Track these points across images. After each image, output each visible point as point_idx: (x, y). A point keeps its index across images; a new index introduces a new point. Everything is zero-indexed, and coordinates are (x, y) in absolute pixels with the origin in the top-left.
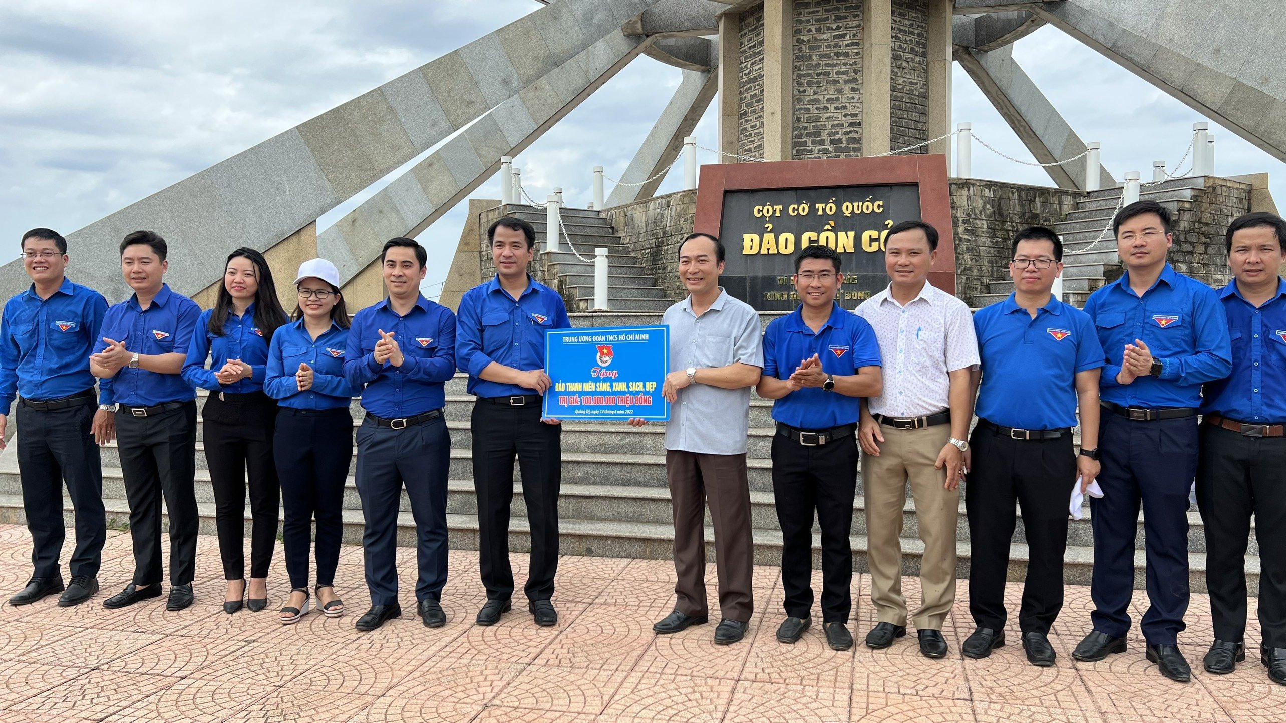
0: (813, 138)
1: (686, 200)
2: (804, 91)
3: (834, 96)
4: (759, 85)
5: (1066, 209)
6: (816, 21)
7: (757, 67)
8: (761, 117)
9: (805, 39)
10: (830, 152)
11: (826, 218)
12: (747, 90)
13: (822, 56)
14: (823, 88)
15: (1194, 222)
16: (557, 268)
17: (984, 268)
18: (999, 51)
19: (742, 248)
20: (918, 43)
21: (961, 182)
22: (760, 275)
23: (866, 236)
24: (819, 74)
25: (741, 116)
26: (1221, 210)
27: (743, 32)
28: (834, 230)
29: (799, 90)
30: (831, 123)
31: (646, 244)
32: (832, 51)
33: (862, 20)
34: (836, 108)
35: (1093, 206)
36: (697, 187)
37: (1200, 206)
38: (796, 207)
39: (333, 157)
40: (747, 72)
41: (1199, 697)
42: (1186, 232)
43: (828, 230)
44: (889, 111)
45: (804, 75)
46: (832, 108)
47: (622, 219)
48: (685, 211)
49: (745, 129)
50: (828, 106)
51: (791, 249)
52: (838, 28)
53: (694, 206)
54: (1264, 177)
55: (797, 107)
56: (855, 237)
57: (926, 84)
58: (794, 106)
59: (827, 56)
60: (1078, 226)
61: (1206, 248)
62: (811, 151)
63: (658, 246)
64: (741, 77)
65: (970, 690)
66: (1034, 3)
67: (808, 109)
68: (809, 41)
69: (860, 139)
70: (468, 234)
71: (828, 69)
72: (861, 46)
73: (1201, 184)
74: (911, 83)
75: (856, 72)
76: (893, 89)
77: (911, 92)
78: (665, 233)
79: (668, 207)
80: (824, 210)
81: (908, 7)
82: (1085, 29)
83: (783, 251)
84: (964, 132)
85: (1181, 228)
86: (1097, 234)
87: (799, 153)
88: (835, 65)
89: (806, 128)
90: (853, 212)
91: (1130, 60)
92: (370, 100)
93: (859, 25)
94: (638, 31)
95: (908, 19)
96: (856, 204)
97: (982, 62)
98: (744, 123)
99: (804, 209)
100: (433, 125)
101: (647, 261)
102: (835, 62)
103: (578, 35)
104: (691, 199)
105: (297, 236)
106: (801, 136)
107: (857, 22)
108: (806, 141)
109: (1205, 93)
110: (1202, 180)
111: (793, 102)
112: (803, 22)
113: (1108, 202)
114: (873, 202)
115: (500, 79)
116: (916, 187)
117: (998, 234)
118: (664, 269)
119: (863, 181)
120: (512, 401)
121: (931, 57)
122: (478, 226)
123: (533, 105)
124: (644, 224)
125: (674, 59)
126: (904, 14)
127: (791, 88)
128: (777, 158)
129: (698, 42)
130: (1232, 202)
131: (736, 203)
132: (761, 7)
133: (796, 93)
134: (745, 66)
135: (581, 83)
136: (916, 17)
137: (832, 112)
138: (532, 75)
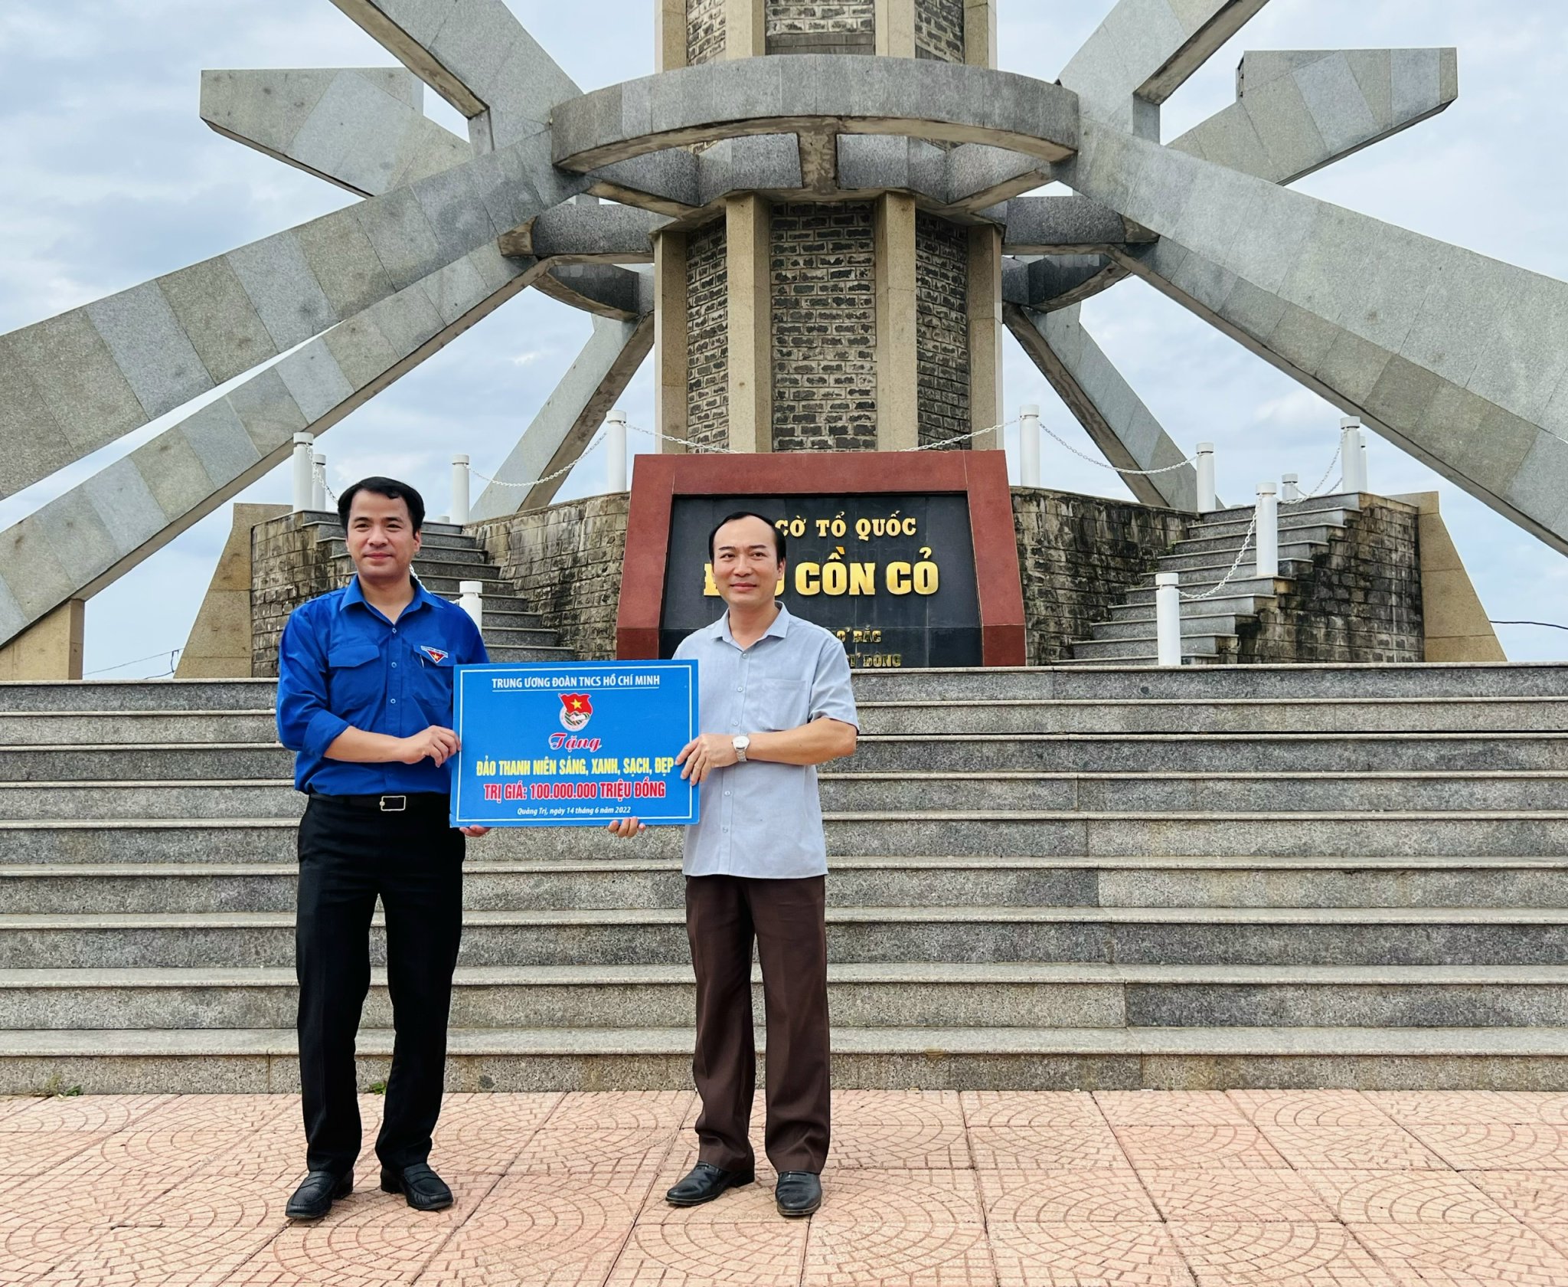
0: (803, 424)
1: (612, 509)
2: (789, 354)
3: (834, 364)
4: (718, 341)
5: (1173, 538)
6: (805, 249)
7: (716, 315)
8: (722, 389)
9: (789, 275)
10: (830, 447)
11: (831, 541)
13: (814, 303)
14: (818, 350)
15: (1349, 558)
17: (1064, 621)
18: (1063, 312)
19: (703, 586)
20: (953, 292)
21: (1027, 492)
23: (892, 569)
24: (810, 330)
25: (691, 388)
26: (1382, 542)
27: (691, 262)
28: (845, 560)
29: (781, 352)
30: (830, 403)
31: (544, 579)
32: (830, 297)
33: (873, 252)
34: (838, 381)
35: (1209, 534)
36: (629, 489)
37: (1356, 536)
38: (785, 523)
40: (699, 321)
41: (1538, 1252)
42: (1341, 572)
43: (835, 560)
44: (915, 389)
45: (790, 330)
46: (832, 381)
47: (501, 540)
48: (611, 528)
49: (698, 407)
50: (826, 377)
52: (838, 262)
53: (624, 518)
54: (1433, 497)
55: (779, 376)
56: (876, 572)
57: (966, 353)
58: (774, 375)
59: (823, 303)
60: (1192, 561)
61: (1366, 596)
62: (801, 444)
63: (566, 581)
64: (691, 328)
65: (1191, 1271)
66: (1113, 244)
67: (796, 381)
68: (795, 278)
69: (874, 428)
70: (234, 561)
71: (824, 323)
72: (872, 291)
73: (1354, 503)
74: (945, 349)
75: (866, 328)
76: (921, 357)
77: (945, 362)
78: (575, 561)
79: (581, 519)
80: (828, 530)
81: (938, 237)
82: (1182, 285)
84: (1029, 420)
85: (1334, 566)
86: (1220, 573)
87: (783, 446)
88: (834, 317)
89: (792, 408)
90: (871, 534)
91: (1244, 330)
93: (868, 260)
94: (526, 250)
95: (939, 256)
96: (875, 522)
97: (1040, 328)
98: (696, 398)
99: (798, 527)
100: (176, 373)
101: (545, 605)
102: (834, 312)
103: (432, 245)
104: (620, 507)
106: (785, 420)
107: (866, 256)
108: (793, 429)
109: (1345, 381)
110: (1355, 499)
111: (773, 368)
112: (786, 249)
113: (1231, 528)
114: (900, 518)
115: (298, 306)
116: (963, 499)
117: (1082, 570)
118: (575, 617)
119: (885, 488)
120: (382, 803)
121: (971, 312)
122: (248, 547)
123: (347, 357)
124: (540, 547)
125: (581, 298)
126: (933, 249)
127: (768, 347)
128: (750, 449)
129: (618, 275)
130: (1396, 531)
131: (690, 515)
132: (720, 223)
133: (777, 356)
134: (697, 313)
135: (431, 326)
136: (951, 254)
137: (831, 386)
138: (352, 303)
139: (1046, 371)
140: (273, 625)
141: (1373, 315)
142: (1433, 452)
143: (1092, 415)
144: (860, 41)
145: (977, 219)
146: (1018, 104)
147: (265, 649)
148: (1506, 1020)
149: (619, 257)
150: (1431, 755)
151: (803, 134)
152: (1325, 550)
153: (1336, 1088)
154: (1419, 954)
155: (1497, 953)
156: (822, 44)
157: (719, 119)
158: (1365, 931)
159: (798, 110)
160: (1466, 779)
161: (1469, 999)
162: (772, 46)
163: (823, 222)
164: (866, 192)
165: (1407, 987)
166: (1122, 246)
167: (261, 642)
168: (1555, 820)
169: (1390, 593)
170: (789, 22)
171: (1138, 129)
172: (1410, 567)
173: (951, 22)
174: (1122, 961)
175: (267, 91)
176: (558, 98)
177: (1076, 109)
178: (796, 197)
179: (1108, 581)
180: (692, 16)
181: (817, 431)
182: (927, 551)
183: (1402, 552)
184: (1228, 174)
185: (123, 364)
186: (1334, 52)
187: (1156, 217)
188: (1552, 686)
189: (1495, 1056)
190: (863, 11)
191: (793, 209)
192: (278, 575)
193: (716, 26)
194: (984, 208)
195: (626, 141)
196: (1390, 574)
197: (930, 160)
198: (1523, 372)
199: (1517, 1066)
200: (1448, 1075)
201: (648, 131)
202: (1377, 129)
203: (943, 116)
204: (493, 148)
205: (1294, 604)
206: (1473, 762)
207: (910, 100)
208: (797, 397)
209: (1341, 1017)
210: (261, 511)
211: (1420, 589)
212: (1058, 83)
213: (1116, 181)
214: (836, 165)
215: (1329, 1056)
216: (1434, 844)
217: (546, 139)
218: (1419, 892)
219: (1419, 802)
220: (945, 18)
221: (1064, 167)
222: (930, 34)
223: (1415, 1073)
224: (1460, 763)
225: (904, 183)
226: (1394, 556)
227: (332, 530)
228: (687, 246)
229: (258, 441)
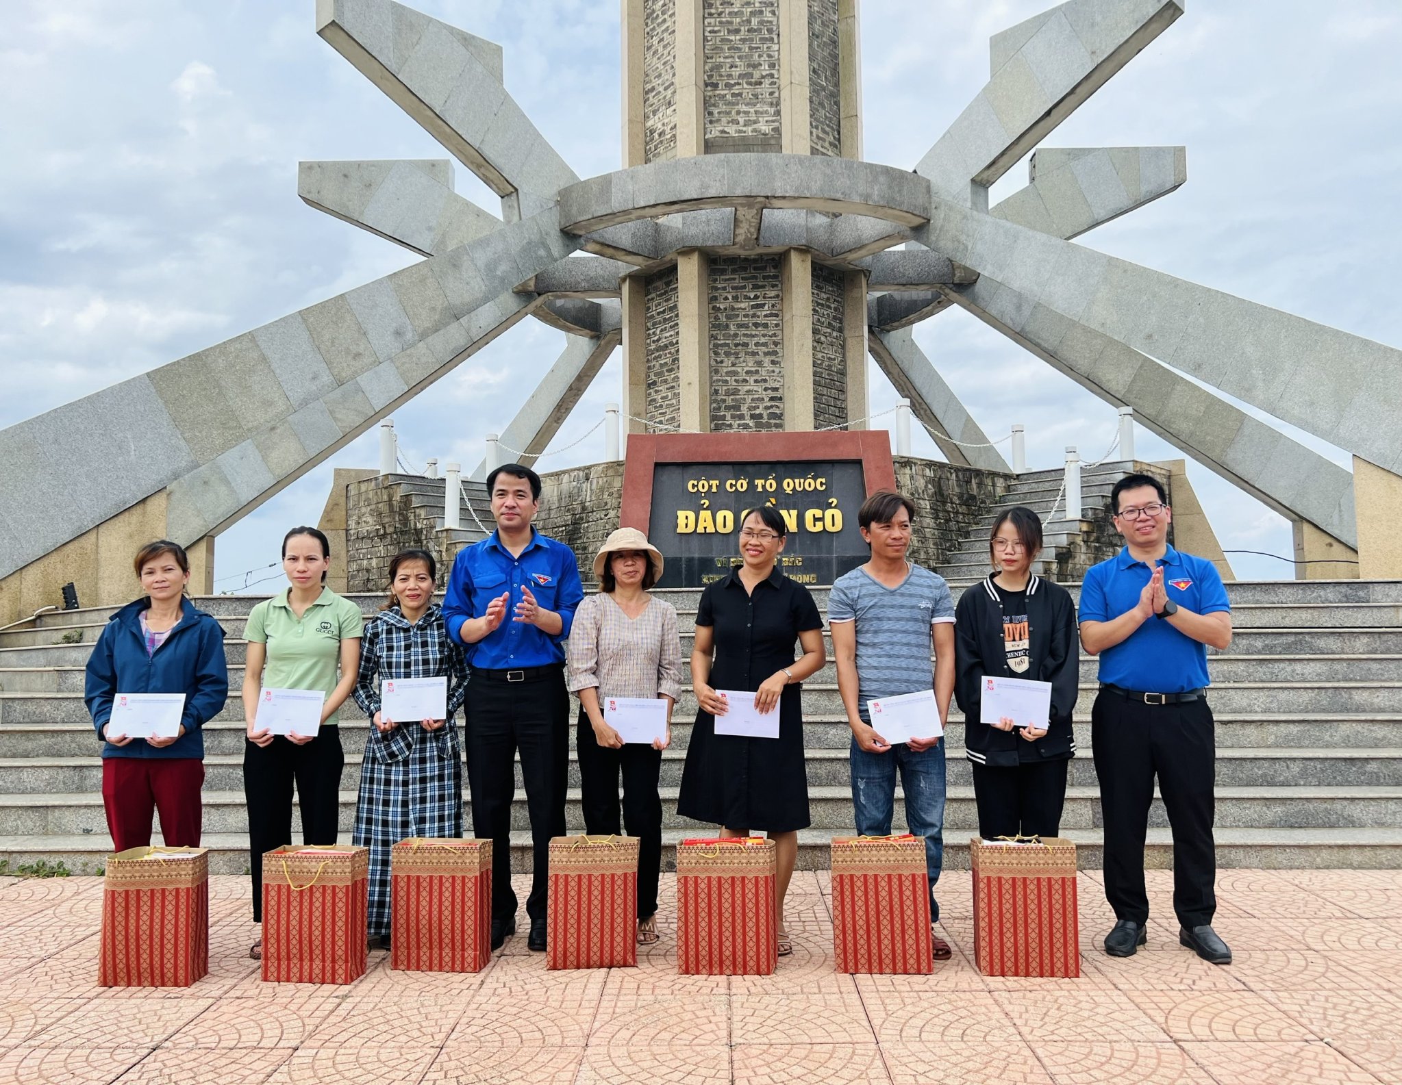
0: (732, 412)
1: (610, 472)
2: (722, 362)
3: (753, 369)
4: (670, 353)
5: (1000, 491)
6: (733, 289)
7: (668, 335)
8: (673, 387)
9: (722, 307)
10: (751, 428)
11: (766, 495)
12: (656, 358)
13: (740, 326)
14: (742, 359)
17: (930, 551)
18: (901, 331)
19: (677, 526)
20: (835, 318)
21: (903, 460)
22: (696, 555)
23: (809, 514)
24: (737, 345)
25: (649, 386)
27: (650, 297)
29: (716, 361)
30: (751, 397)
31: (560, 521)
32: (750, 322)
33: (781, 290)
34: (756, 381)
35: (1025, 489)
36: (622, 457)
38: (734, 482)
39: (191, 411)
40: (656, 338)
44: (811, 386)
45: (722, 345)
46: (752, 381)
48: (610, 485)
49: (654, 400)
50: (748, 378)
51: (730, 528)
52: (756, 297)
53: (620, 478)
54: (1181, 463)
55: (715, 378)
56: (798, 516)
57: (844, 361)
58: (711, 377)
59: (746, 326)
62: (730, 425)
63: (576, 523)
64: (649, 345)
66: (944, 284)
67: (726, 381)
68: (725, 309)
69: (782, 414)
70: (332, 509)
71: (746, 340)
72: (780, 318)
74: (829, 358)
75: (776, 344)
76: (814, 364)
77: (829, 368)
78: (584, 509)
79: (588, 479)
80: (764, 486)
81: (825, 280)
82: (994, 312)
83: (721, 530)
84: (903, 409)
87: (717, 427)
88: (754, 336)
89: (724, 401)
90: (794, 489)
91: (1038, 345)
92: (239, 346)
93: (778, 296)
94: (530, 289)
95: (824, 293)
96: (797, 481)
97: (885, 342)
98: (653, 394)
99: (742, 485)
100: (313, 379)
102: (753, 333)
103: (480, 287)
104: (616, 471)
106: (719, 409)
107: (776, 293)
108: (725, 416)
109: (1109, 381)
110: (1130, 465)
111: (711, 372)
112: (719, 289)
113: (1041, 485)
114: (815, 478)
115: (393, 331)
116: (858, 466)
117: (940, 515)
118: (585, 548)
119: (803, 457)
120: (509, 677)
121: (847, 333)
122: (344, 498)
123: (403, 364)
124: (557, 499)
125: (562, 322)
126: (822, 288)
127: (707, 358)
128: (696, 430)
129: (587, 305)
131: (668, 477)
132: (673, 269)
133: (713, 363)
134: (654, 333)
135: (463, 342)
136: (832, 291)
137: (752, 386)
138: (428, 328)
139: (888, 373)
140: (364, 554)
141: (1150, 336)
142: (1171, 431)
143: (920, 404)
144: (770, 143)
145: (851, 267)
146: (890, 188)
147: (358, 571)
148: (1351, 823)
149: (594, 294)
150: (1259, 644)
151: (739, 208)
153: (1247, 868)
154: (1282, 778)
155: (1335, 778)
156: (744, 145)
157: (682, 199)
158: (1244, 763)
159: (738, 192)
160: (1289, 660)
161: (1326, 808)
162: (709, 147)
163: (745, 269)
164: (776, 248)
165: (1283, 800)
166: (951, 286)
167: (355, 566)
168: (1358, 688)
170: (721, 128)
171: (974, 204)
173: (832, 128)
174: (1080, 784)
175: (345, 176)
176: (563, 184)
177: (928, 189)
178: (726, 252)
179: (958, 522)
180: (649, 124)
181: (741, 417)
182: (834, 501)
184: (1041, 237)
185: (278, 371)
186: (1099, 149)
187: (989, 267)
188: (1331, 596)
189: (1354, 846)
190: (773, 121)
191: (724, 261)
192: (370, 519)
193: (667, 129)
194: (858, 259)
195: (614, 214)
197: (821, 226)
198: (1261, 377)
199: (1368, 853)
200: (1323, 859)
201: (631, 206)
202: (1131, 204)
203: (839, 196)
204: (520, 219)
205: (1092, 539)
206: (1288, 649)
207: (816, 185)
208: (728, 393)
209: (1239, 821)
210: (353, 474)
212: (915, 172)
213: (959, 241)
214: (759, 230)
215: (1242, 846)
216: (1275, 705)
217: (556, 211)
218: (1273, 737)
219: (1257, 675)
220: (828, 126)
221: (920, 230)
222: (818, 137)
223: (1301, 858)
224: (1279, 649)
225: (804, 242)
227: (411, 487)
228: (646, 286)
229: (340, 424)
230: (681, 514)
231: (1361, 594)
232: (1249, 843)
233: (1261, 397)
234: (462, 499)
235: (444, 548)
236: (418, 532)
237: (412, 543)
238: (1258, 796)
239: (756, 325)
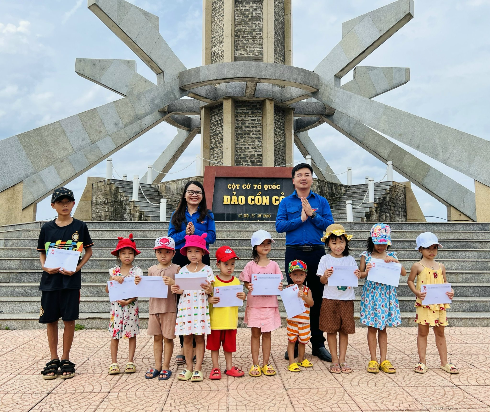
0: (243, 159)
2: (239, 140)
3: (251, 143)
4: (219, 136)
5: (343, 192)
6: (244, 113)
7: (219, 129)
8: (220, 149)
10: (250, 166)
11: (257, 190)
12: (214, 138)
13: (246, 127)
14: (247, 140)
15: (390, 198)
16: (138, 208)
18: (304, 132)
19: (223, 201)
20: (282, 126)
22: (231, 213)
23: (274, 198)
24: (245, 134)
25: (211, 149)
26: (398, 194)
27: (212, 115)
28: (261, 195)
29: (237, 140)
30: (250, 154)
33: (262, 114)
34: (252, 148)
35: (352, 191)
36: (202, 175)
37: (392, 192)
38: (245, 185)
39: (34, 151)
40: (214, 131)
42: (389, 202)
44: (273, 150)
45: (239, 134)
47: (164, 188)
49: (213, 154)
50: (249, 147)
51: (244, 203)
52: (253, 117)
55: (237, 146)
56: (269, 199)
57: (285, 142)
58: (235, 146)
59: (249, 127)
61: (394, 208)
62: (242, 165)
64: (211, 133)
66: (322, 115)
67: (241, 148)
68: (241, 120)
69: (262, 161)
70: (86, 193)
71: (249, 132)
72: (262, 125)
73: (391, 184)
74: (279, 141)
75: (260, 134)
76: (274, 142)
77: (279, 144)
80: (257, 187)
81: (278, 111)
82: (340, 126)
83: (240, 203)
85: (387, 200)
86: (360, 201)
87: (237, 165)
89: (240, 155)
90: (268, 189)
91: (356, 138)
92: (54, 126)
93: (261, 116)
94: (165, 110)
95: (278, 116)
96: (269, 186)
97: (298, 136)
98: (212, 152)
99: (249, 186)
100: (83, 140)
102: (252, 130)
103: (148, 108)
105: (13, 188)
106: (238, 158)
107: (260, 115)
108: (240, 161)
109: (381, 152)
110: (391, 183)
111: (235, 144)
112: (239, 113)
113: (358, 190)
114: (276, 185)
115: (114, 123)
119: (272, 176)
121: (286, 131)
122: (91, 189)
123: (115, 137)
124: (176, 190)
125: (177, 124)
126: (277, 114)
127: (234, 139)
128: (229, 165)
129: (186, 118)
130: (400, 191)
131: (221, 183)
132: (221, 105)
133: (236, 141)
134: (213, 129)
135: (138, 129)
136: (281, 116)
137: (250, 149)
138: (128, 123)
139: (299, 148)
140: (99, 211)
141: (401, 135)
142: (404, 171)
144: (259, 58)
145: (288, 107)
146: (305, 77)
147: (96, 217)
149: (190, 113)
151: (248, 82)
152: (385, 196)
153: (457, 326)
154: (466, 294)
155: (485, 294)
156: (249, 59)
157: (227, 78)
159: (248, 76)
161: (484, 305)
162: (236, 59)
163: (249, 106)
164: (261, 98)
165: (469, 301)
166: (324, 115)
167: (95, 215)
169: (399, 207)
170: (241, 53)
171: (335, 84)
172: (403, 201)
173: (282, 55)
175: (94, 65)
176: (181, 70)
177: (318, 78)
178: (242, 99)
180: (213, 50)
182: (283, 193)
183: (402, 197)
185: (69, 137)
186: (379, 67)
187: (341, 108)
188: (475, 229)
190: (260, 51)
191: (241, 102)
192: (101, 197)
193: (220, 53)
194: (291, 104)
195: (201, 82)
196: (399, 203)
197: (277, 91)
198: (441, 151)
200: (485, 323)
201: (207, 80)
202: (390, 88)
203: (286, 79)
204: (164, 83)
205: (378, 210)
206: (462, 247)
207: (278, 74)
209: (452, 309)
210: (95, 179)
211: (406, 207)
212: (313, 72)
213: (329, 98)
214: (255, 91)
215: (455, 318)
216: (460, 267)
217: (178, 81)
218: (461, 279)
220: (280, 54)
221: (315, 94)
222: (277, 58)
223: (477, 323)
225: (271, 96)
226: (400, 198)
227: (119, 185)
228: (211, 111)
229: (89, 160)
230: (225, 197)
231: (486, 228)
232: (458, 317)
233: (441, 158)
234: (140, 190)
235: (132, 208)
236: (121, 202)
237: (119, 206)
238: (459, 300)
239: (253, 127)
